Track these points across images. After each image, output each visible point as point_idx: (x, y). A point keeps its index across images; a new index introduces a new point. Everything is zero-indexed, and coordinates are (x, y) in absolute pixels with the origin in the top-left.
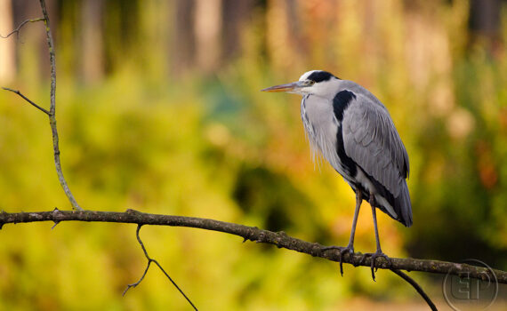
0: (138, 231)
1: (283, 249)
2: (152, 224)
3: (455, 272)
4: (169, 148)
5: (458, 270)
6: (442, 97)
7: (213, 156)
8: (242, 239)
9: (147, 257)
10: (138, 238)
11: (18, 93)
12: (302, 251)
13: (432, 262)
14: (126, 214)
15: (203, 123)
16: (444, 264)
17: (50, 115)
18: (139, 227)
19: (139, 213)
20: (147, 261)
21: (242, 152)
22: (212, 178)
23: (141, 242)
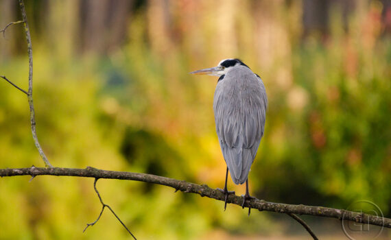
0: (95, 183)
1: (205, 197)
2: (106, 178)
3: (336, 216)
4: (72, 113)
5: (338, 214)
6: (283, 77)
7: (106, 121)
8: (174, 190)
9: (102, 203)
10: (95, 188)
11: (4, 78)
12: (220, 199)
13: (319, 208)
14: (86, 170)
15: (99, 94)
16: (327, 209)
17: (28, 95)
18: (96, 180)
19: (96, 170)
20: (102, 206)
21: (128, 117)
22: (105, 136)
23: (97, 192)
